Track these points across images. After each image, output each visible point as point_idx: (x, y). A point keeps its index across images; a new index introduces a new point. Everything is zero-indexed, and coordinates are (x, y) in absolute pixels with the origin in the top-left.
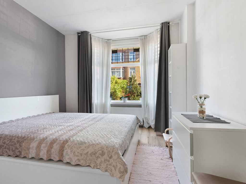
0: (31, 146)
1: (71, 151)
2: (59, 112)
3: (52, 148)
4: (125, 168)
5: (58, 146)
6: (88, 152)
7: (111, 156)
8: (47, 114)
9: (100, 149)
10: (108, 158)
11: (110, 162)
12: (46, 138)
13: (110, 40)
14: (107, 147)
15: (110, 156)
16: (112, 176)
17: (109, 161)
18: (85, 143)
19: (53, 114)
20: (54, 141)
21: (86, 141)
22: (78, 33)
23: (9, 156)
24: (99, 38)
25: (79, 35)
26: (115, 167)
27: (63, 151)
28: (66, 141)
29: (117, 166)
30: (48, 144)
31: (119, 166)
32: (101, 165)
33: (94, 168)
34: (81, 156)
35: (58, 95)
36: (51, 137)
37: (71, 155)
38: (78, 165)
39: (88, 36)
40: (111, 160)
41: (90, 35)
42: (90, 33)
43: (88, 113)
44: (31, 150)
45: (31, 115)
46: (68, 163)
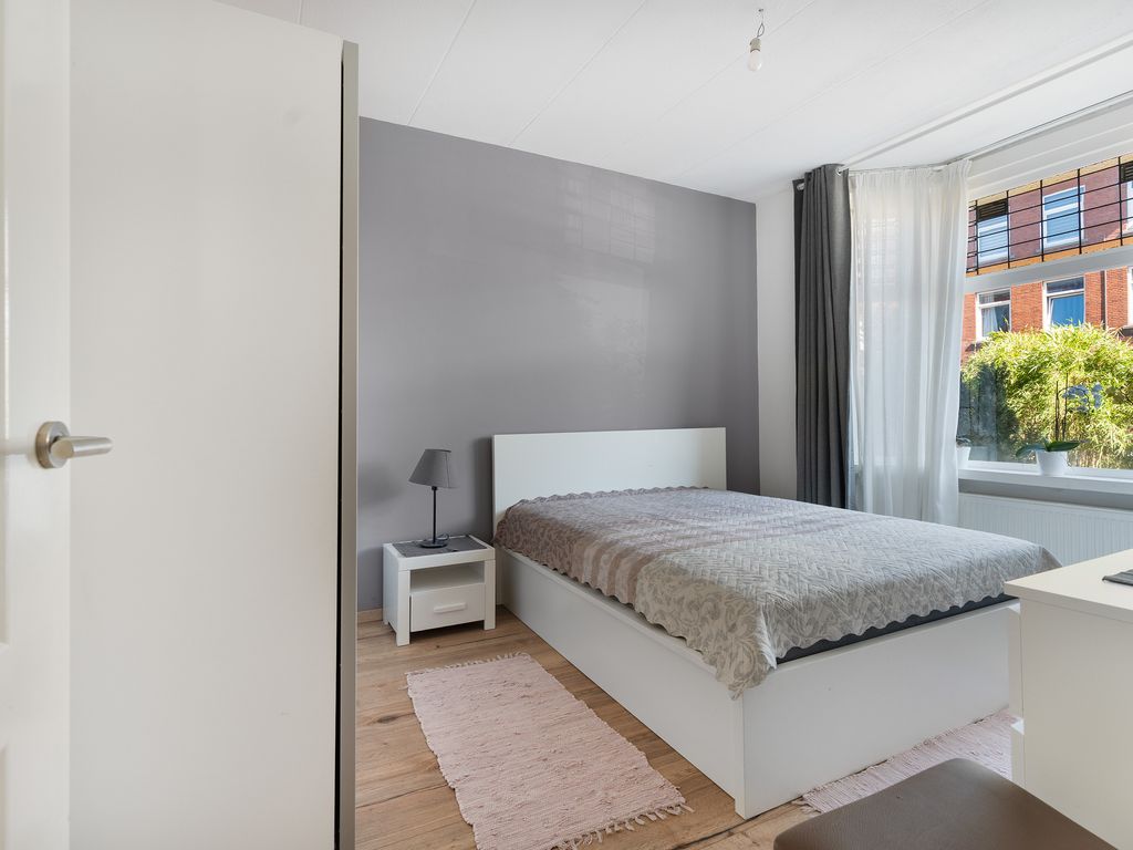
0: (586, 554)
1: (650, 585)
2: (728, 489)
3: (617, 568)
4: (756, 669)
5: (629, 565)
6: (683, 598)
7: (734, 625)
8: (682, 488)
9: (711, 596)
10: (725, 630)
11: (729, 643)
12: (633, 549)
13: (960, 158)
14: (731, 597)
15: (730, 624)
16: (718, 677)
17: (726, 639)
18: (685, 572)
19: (702, 491)
20: (627, 552)
21: (691, 570)
22: (796, 183)
23: (555, 569)
24: (894, 169)
25: (801, 186)
26: (732, 657)
27: (636, 580)
28: (649, 559)
29: (737, 654)
30: (615, 555)
31: (742, 656)
32: (707, 645)
33: (690, 647)
34: (668, 604)
35: (724, 429)
36: (627, 542)
37: (649, 597)
38: (659, 627)
39: (833, 182)
40: (731, 636)
41: (845, 174)
42: (841, 169)
43: (830, 505)
44: (585, 565)
45: (636, 487)
46: (642, 617)
